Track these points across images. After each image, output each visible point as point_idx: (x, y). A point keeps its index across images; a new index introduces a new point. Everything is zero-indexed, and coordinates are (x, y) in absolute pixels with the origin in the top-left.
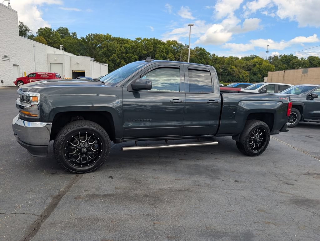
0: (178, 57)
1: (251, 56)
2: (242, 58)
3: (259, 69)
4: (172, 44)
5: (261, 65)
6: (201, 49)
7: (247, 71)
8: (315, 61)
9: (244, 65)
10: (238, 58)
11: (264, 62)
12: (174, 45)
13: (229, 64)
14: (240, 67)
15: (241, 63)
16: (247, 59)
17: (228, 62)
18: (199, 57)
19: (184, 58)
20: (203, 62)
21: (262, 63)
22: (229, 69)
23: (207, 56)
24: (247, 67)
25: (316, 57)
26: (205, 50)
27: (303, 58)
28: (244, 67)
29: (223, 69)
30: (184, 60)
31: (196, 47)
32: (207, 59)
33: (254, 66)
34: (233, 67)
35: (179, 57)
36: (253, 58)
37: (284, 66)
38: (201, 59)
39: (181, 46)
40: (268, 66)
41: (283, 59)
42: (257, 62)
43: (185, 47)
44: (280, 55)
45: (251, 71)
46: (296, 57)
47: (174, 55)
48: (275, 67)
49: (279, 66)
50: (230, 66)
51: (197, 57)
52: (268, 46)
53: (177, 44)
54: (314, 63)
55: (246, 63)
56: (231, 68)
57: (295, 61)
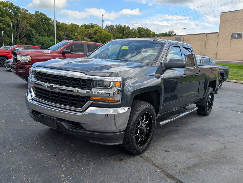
0: (16, 21)
1: (90, 24)
2: (82, 26)
3: (100, 37)
4: (7, 6)
5: (101, 33)
6: (41, 14)
7: (89, 38)
8: (143, 31)
9: (86, 33)
10: (78, 26)
11: (104, 31)
12: (10, 7)
13: (72, 31)
14: (82, 34)
15: (83, 31)
16: (86, 27)
17: (71, 29)
18: (40, 23)
19: (23, 23)
20: (46, 28)
21: (102, 32)
22: (72, 36)
23: (48, 22)
24: (89, 34)
25: (143, 28)
26: (46, 15)
27: (134, 29)
28: (86, 35)
29: (66, 36)
30: (23, 24)
31: (36, 12)
32: (49, 25)
33: (95, 34)
34: (76, 34)
35: (18, 21)
36: (92, 26)
37: (120, 34)
38: (42, 25)
39: (18, 9)
40: (108, 35)
41: (119, 29)
42: (97, 31)
43: (23, 10)
44: (116, 25)
45: (93, 39)
46: (128, 28)
47: (11, 18)
48: (113, 36)
49: (116, 35)
50: (74, 33)
51: (38, 23)
52: (103, 15)
53: (12, 6)
54: (142, 33)
55: (87, 31)
56: (74, 35)
57: (128, 31)
